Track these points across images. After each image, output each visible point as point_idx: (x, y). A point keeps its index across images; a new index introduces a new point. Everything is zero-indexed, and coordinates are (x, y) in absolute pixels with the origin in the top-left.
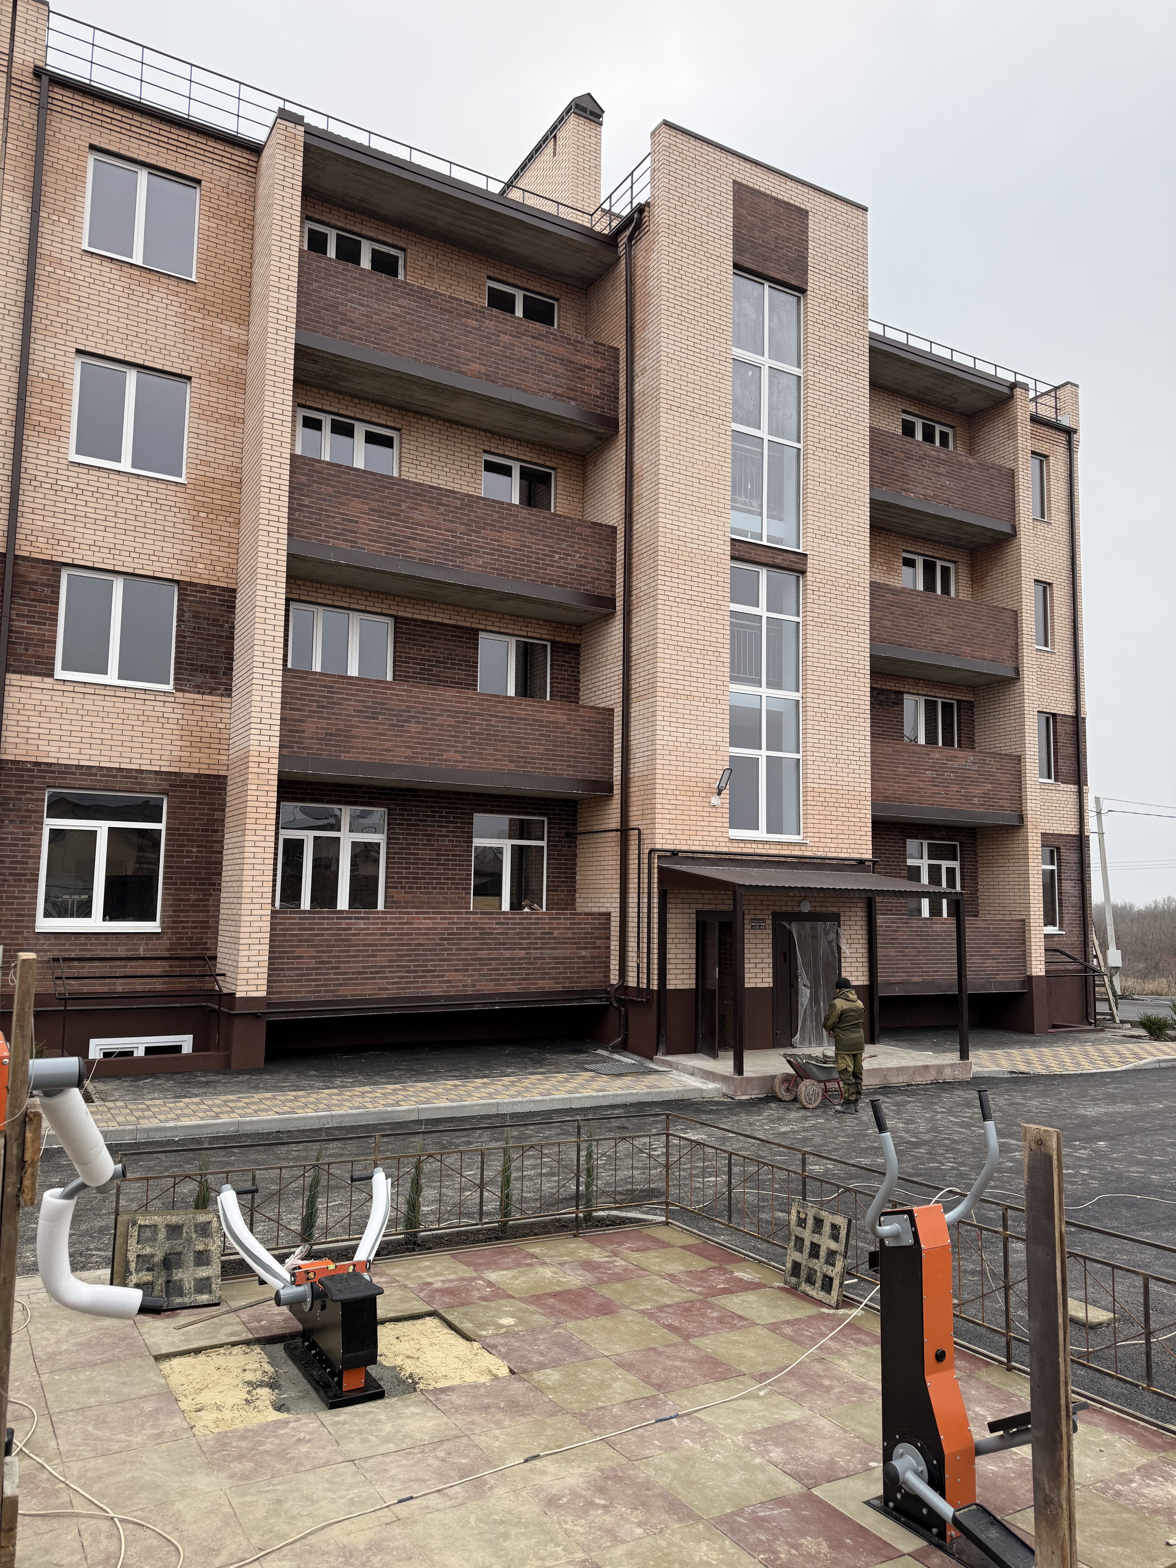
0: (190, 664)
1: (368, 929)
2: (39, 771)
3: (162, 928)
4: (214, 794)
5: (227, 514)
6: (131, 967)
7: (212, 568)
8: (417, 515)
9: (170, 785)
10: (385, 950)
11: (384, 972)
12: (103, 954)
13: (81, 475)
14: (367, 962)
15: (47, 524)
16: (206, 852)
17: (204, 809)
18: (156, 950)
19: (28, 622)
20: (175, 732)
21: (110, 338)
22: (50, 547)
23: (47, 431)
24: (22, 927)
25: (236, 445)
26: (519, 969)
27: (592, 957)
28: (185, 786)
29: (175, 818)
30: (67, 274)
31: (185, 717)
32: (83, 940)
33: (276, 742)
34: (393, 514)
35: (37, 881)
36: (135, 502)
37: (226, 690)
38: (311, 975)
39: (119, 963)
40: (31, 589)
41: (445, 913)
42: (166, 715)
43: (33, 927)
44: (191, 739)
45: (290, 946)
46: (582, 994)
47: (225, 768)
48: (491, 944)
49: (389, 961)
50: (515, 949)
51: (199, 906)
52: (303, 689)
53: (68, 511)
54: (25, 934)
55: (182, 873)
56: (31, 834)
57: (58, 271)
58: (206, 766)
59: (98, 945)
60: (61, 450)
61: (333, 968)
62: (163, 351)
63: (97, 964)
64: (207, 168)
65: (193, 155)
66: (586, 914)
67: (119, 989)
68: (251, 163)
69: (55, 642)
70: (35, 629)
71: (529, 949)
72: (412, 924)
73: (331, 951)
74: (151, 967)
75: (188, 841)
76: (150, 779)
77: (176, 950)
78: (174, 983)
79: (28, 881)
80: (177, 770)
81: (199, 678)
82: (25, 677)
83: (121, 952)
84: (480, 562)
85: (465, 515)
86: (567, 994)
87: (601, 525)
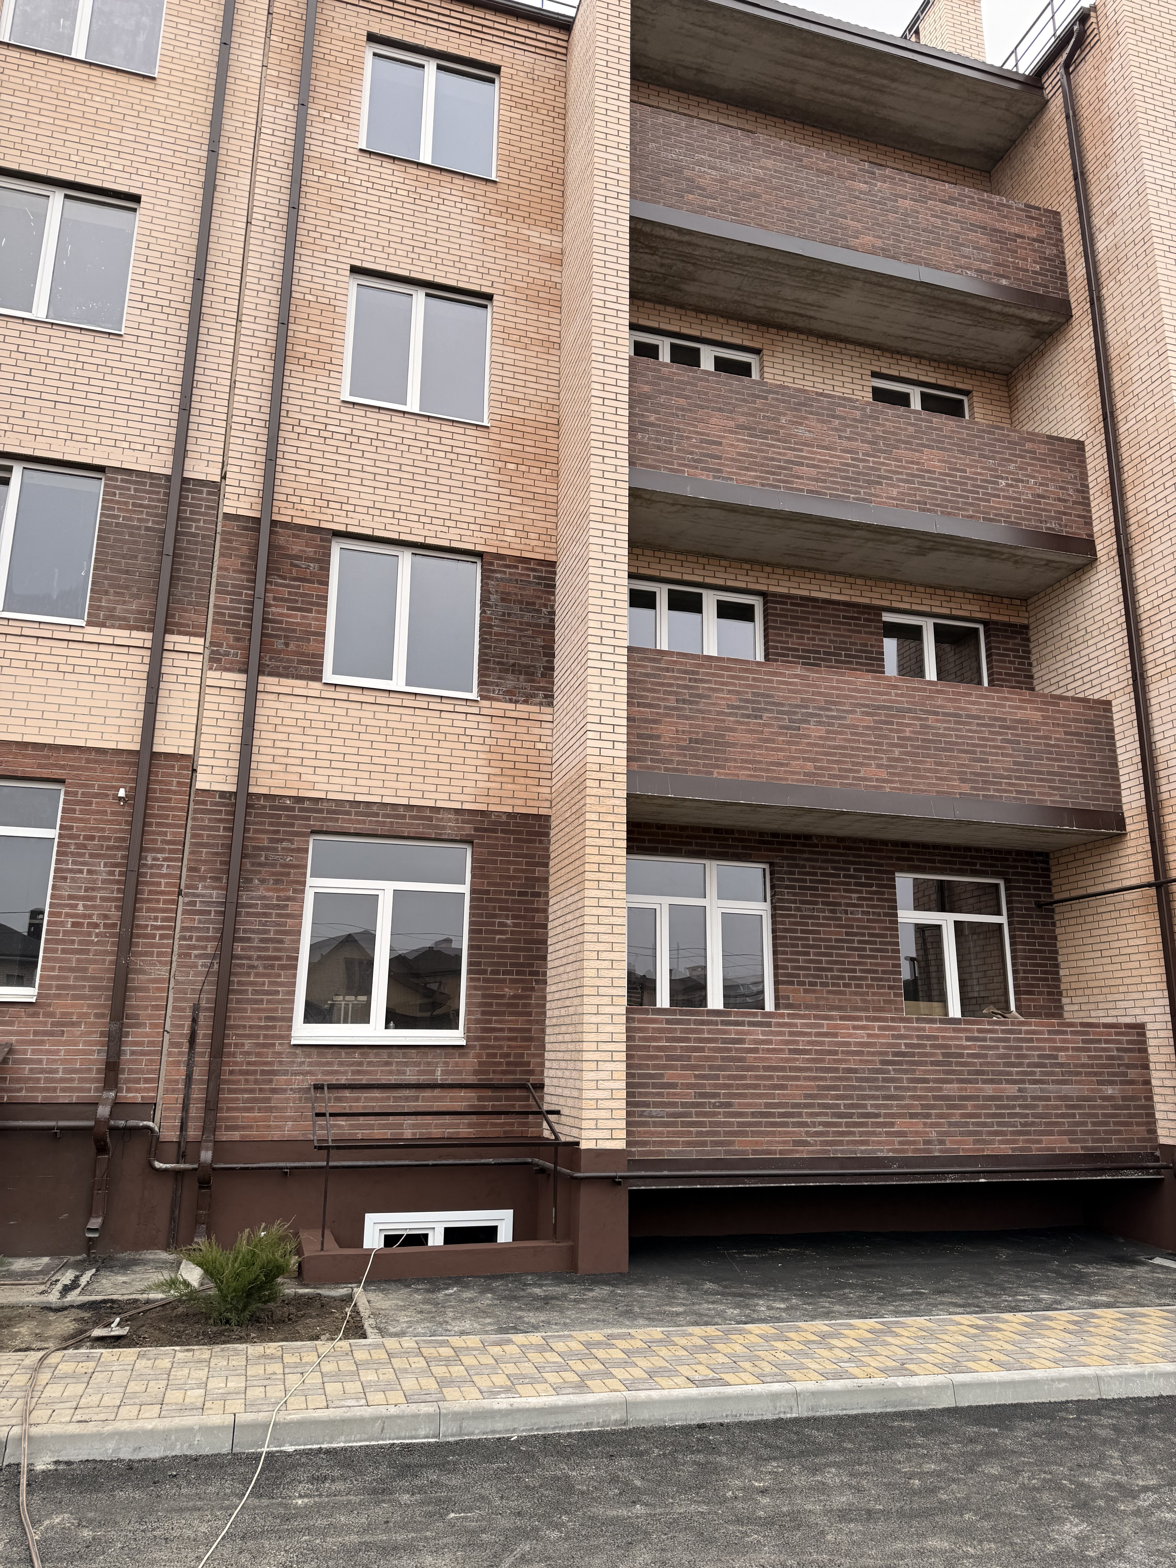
0: (499, 663)
1: (770, 1042)
2: (301, 810)
3: (468, 1039)
4: (534, 841)
5: (543, 465)
6: (424, 1099)
7: (524, 535)
8: (801, 432)
9: (476, 829)
10: (797, 1078)
11: (800, 1115)
12: (385, 1079)
13: (356, 419)
14: (773, 1096)
15: (314, 481)
16: (525, 925)
17: (520, 863)
18: (460, 1072)
19: (289, 608)
20: (481, 755)
21: (392, 251)
22: (317, 509)
23: (315, 364)
24: (273, 1037)
25: (551, 376)
26: (1011, 1115)
27: (1124, 1098)
28: (495, 831)
29: (482, 877)
30: (340, 178)
31: (494, 734)
32: (357, 1056)
33: (622, 750)
34: (769, 432)
35: (295, 967)
36: (425, 451)
37: (546, 696)
38: (689, 1115)
39: (407, 1093)
40: (292, 565)
41: (885, 1019)
42: (468, 732)
43: (289, 1037)
44: (502, 764)
45: (656, 1067)
46: (1115, 1160)
47: (547, 804)
48: (961, 1073)
49: (807, 1096)
50: (1000, 1082)
51: (517, 1005)
52: (654, 676)
53: (340, 464)
54: (278, 1048)
55: (493, 956)
56: (288, 899)
57: (329, 175)
58: (522, 802)
59: (379, 1064)
60: (332, 387)
61: (722, 1105)
62: (457, 265)
63: (376, 1094)
64: (507, 52)
65: (490, 38)
66: (1106, 1026)
67: (408, 1134)
68: (560, 43)
69: (323, 635)
70: (297, 618)
71: (1023, 1082)
72: (835, 1035)
73: (717, 1077)
74: (452, 1099)
75: (501, 909)
76: (450, 820)
77: (486, 1072)
78: (484, 1125)
79: (283, 967)
80: (483, 807)
81: (510, 682)
82: (284, 681)
83: (410, 1076)
84: (894, 492)
85: (867, 429)
86: (1092, 1158)
87: (1061, 439)
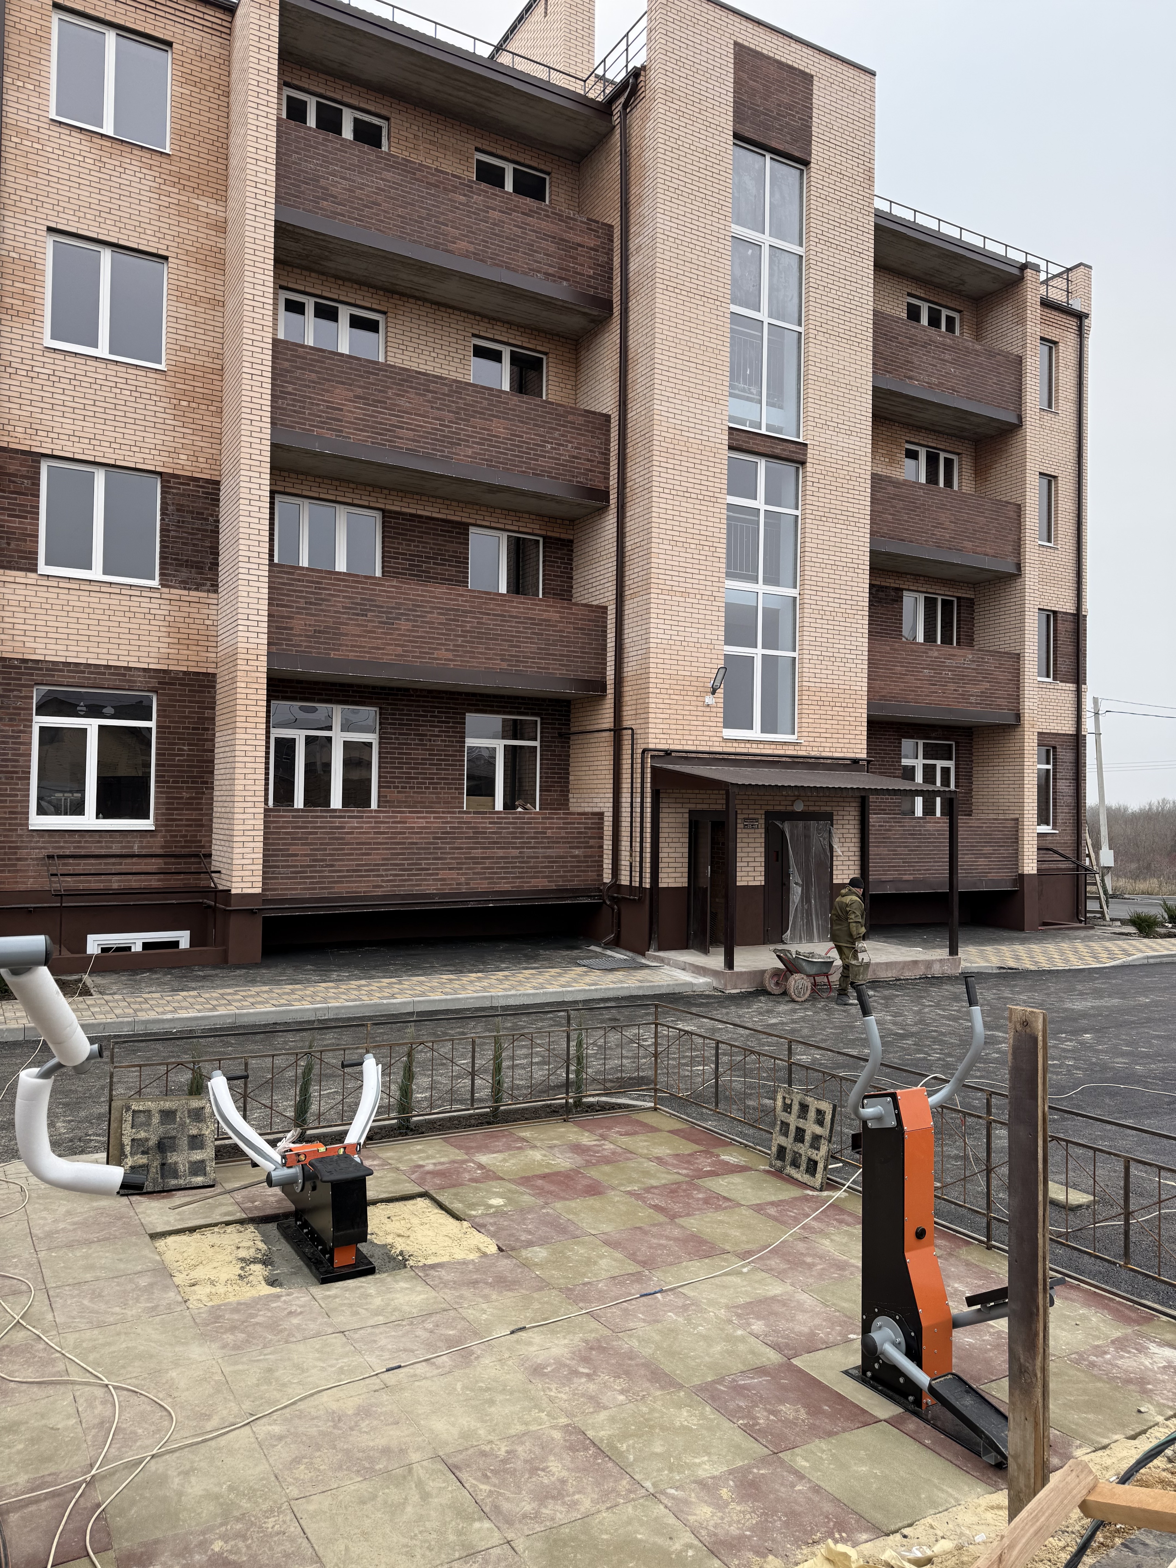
0: (175, 559)
1: (362, 828)
2: (26, 668)
3: (156, 826)
4: (204, 692)
5: (209, 403)
6: (126, 864)
7: (194, 459)
8: (403, 402)
9: (159, 683)
10: (378, 849)
11: (378, 870)
12: (98, 852)
13: (57, 362)
14: (362, 860)
15: (24, 413)
16: (198, 750)
17: (194, 707)
18: (151, 847)
19: (9, 515)
20: (162, 629)
21: (82, 215)
22: (28, 437)
23: (20, 314)
24: (16, 824)
25: (217, 329)
26: (513, 867)
27: (585, 857)
28: (175, 684)
29: (164, 717)
30: (36, 146)
31: (172, 613)
32: (77, 837)
33: (264, 639)
34: (380, 402)
35: (29, 778)
36: (114, 390)
37: (212, 585)
38: (306, 872)
39: (113, 860)
40: (10, 481)
41: (438, 812)
42: (152, 611)
43: (27, 825)
44: (179, 636)
45: (284, 844)
46: (575, 892)
47: (214, 665)
48: (484, 843)
49: (383, 859)
50: (508, 848)
51: (192, 804)
52: (290, 585)
53: (45, 400)
54: (19, 832)
55: (174, 771)
56: (21, 731)
57: (26, 142)
58: (194, 664)
59: (92, 842)
60: (36, 335)
61: (327, 866)
62: (138, 229)
63: (93, 861)
64: (178, 29)
65: (162, 14)
66: (579, 814)
67: (115, 886)
68: (224, 23)
69: (37, 536)
70: (16, 523)
71: (523, 848)
72: (405, 823)
73: (325, 849)
74: (146, 864)
75: (179, 739)
76: (139, 676)
77: (171, 847)
78: (170, 880)
79: (19, 778)
80: (165, 667)
81: (184, 574)
82: (8, 572)
83: (116, 849)
84: (470, 452)
85: (453, 402)
86: (561, 892)
87: (594, 413)
